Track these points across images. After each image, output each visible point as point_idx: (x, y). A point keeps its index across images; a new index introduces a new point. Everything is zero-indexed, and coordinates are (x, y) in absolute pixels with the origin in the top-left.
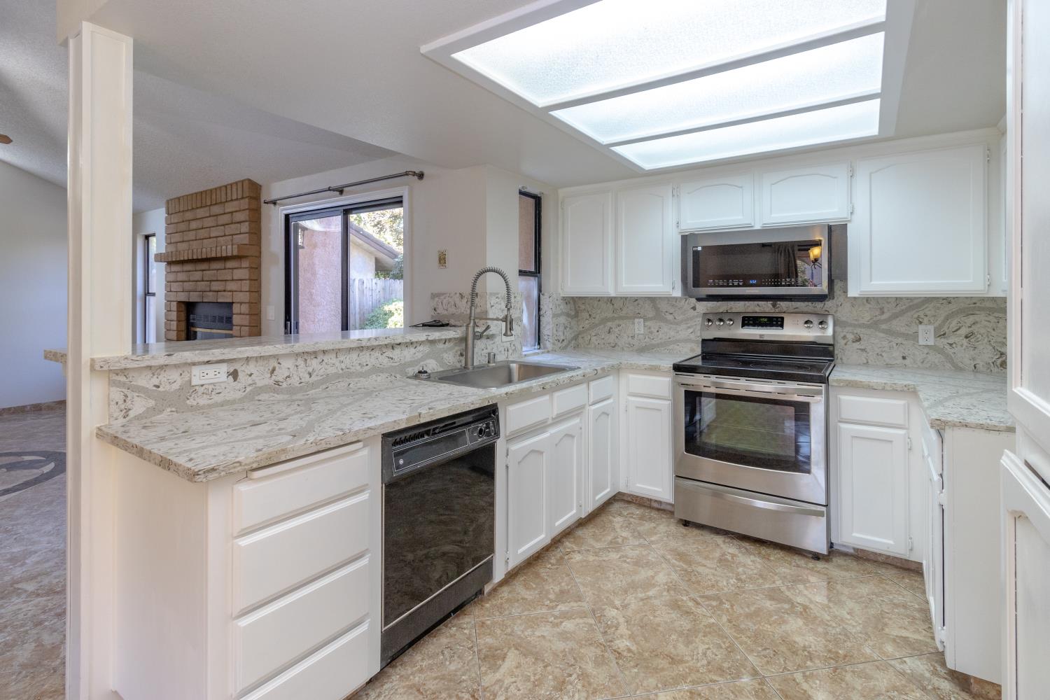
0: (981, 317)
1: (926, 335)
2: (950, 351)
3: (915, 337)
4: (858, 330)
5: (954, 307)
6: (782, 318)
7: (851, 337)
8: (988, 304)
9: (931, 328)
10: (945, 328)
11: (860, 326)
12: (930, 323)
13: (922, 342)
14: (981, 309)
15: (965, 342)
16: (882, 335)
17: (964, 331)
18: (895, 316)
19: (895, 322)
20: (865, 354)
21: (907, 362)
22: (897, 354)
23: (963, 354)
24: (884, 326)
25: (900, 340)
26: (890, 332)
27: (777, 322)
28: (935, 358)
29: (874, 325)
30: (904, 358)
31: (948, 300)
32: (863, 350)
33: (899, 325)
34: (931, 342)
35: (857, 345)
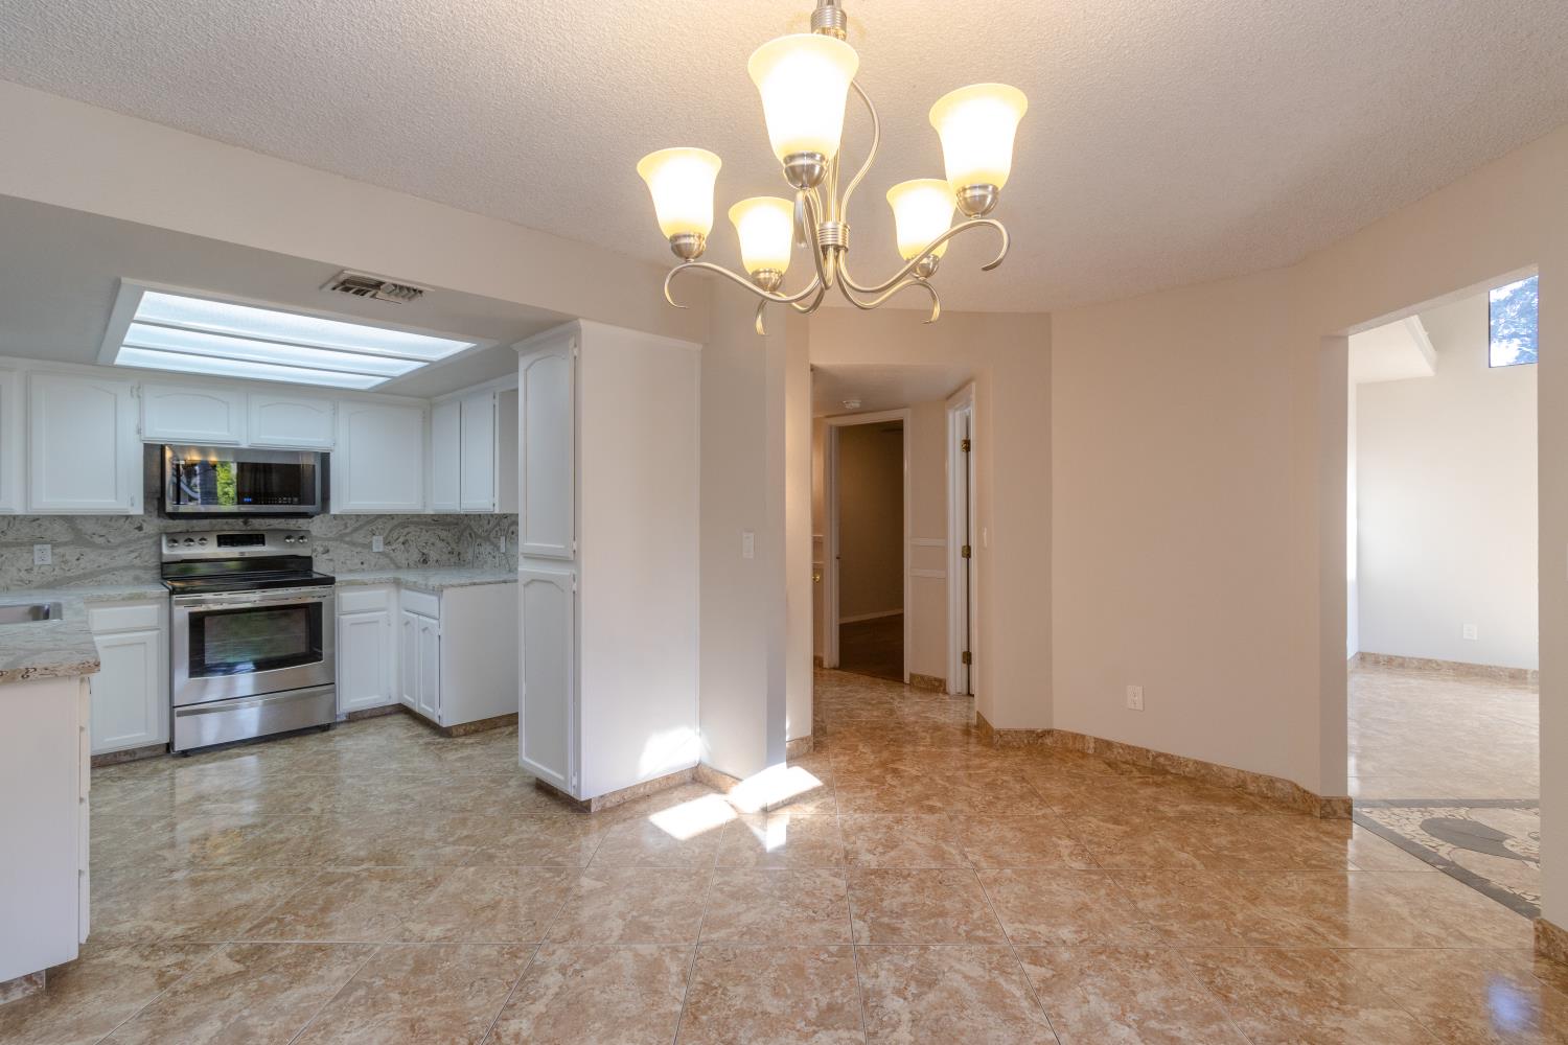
0: (412, 528)
1: (378, 544)
2: (393, 555)
3: (369, 546)
4: (326, 543)
5: (395, 522)
6: (263, 536)
7: (320, 549)
8: (415, 519)
9: (381, 538)
10: (390, 538)
11: (329, 539)
12: (380, 534)
13: (375, 550)
14: (412, 523)
15: (402, 547)
16: (346, 546)
17: (401, 540)
18: (355, 530)
19: (355, 535)
20: (331, 563)
21: (365, 566)
22: (357, 561)
23: (401, 557)
24: (347, 539)
25: (359, 549)
26: (353, 544)
27: (259, 539)
28: (384, 561)
29: (340, 538)
30: (362, 563)
31: (392, 517)
32: (331, 560)
33: (359, 537)
34: (381, 550)
35: (325, 556)
